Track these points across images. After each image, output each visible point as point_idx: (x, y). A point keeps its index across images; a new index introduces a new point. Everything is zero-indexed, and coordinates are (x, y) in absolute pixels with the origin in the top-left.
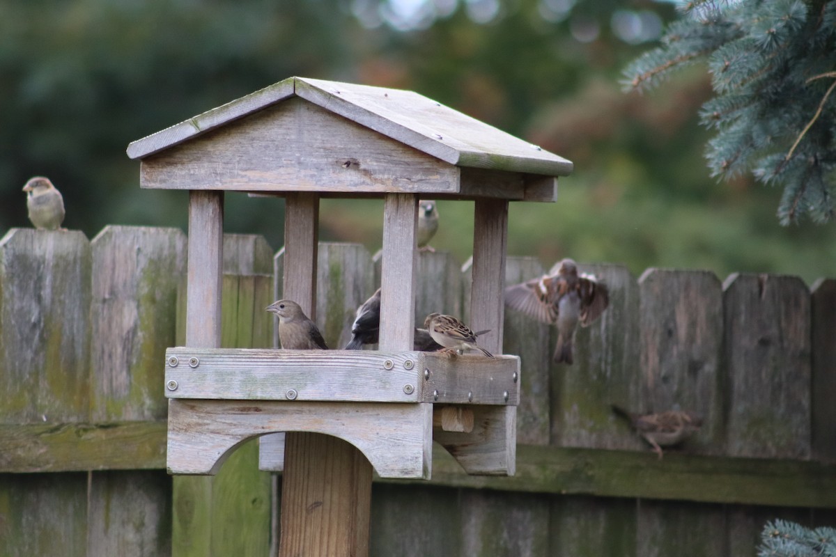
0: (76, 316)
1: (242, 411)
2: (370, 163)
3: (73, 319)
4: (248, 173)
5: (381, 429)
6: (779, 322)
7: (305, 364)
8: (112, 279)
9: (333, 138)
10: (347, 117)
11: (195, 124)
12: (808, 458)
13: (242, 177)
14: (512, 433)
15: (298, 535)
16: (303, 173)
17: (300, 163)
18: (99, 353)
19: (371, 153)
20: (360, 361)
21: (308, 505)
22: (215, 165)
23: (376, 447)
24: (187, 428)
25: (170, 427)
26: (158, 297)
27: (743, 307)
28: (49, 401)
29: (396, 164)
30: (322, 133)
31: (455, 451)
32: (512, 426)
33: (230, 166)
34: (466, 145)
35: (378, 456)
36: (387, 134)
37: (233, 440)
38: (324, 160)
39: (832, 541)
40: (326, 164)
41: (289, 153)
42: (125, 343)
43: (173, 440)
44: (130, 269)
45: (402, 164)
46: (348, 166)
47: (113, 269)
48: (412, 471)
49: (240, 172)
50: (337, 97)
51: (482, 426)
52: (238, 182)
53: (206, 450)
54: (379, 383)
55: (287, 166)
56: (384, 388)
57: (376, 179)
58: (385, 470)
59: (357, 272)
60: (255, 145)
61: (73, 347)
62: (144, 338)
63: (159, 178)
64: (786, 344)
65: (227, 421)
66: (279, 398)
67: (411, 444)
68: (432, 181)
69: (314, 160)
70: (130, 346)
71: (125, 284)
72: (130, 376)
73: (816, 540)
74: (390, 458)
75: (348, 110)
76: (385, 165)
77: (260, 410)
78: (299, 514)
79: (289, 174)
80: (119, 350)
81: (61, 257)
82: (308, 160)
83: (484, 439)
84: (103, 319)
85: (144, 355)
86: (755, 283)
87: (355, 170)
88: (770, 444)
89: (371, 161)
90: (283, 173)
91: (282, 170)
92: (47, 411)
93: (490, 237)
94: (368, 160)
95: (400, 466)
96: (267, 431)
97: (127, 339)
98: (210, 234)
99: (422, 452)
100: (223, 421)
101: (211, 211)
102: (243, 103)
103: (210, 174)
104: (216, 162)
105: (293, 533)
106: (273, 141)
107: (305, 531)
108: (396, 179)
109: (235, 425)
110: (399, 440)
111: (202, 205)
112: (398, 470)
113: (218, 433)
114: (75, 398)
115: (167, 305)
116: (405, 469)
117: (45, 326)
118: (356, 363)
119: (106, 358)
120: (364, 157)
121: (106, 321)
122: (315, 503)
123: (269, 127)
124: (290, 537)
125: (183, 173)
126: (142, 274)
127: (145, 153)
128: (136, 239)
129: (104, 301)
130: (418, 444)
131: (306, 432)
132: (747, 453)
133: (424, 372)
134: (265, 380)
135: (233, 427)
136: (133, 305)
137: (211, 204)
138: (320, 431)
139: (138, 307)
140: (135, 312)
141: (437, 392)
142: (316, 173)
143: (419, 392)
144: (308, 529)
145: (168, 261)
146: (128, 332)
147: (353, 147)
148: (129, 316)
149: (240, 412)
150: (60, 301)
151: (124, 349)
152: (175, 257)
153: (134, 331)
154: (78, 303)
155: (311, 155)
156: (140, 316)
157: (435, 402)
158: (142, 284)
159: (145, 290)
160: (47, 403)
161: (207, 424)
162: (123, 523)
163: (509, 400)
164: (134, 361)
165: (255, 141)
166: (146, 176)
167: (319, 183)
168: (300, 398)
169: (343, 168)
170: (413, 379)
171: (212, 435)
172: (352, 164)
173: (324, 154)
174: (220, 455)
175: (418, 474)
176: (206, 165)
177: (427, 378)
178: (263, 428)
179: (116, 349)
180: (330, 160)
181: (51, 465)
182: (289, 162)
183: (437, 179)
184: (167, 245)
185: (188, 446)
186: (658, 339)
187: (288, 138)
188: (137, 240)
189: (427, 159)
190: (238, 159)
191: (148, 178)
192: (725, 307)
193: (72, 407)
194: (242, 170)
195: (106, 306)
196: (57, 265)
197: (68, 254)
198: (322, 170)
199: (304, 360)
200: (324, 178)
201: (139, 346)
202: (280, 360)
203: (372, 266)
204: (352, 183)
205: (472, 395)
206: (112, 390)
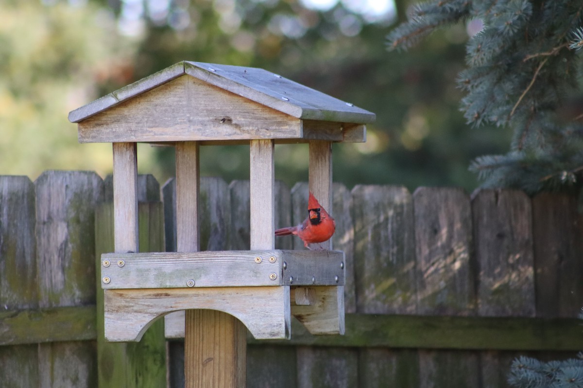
0: (25, 234)
1: (156, 296)
2: (239, 119)
3: (23, 237)
4: (154, 129)
5: (254, 305)
6: (510, 221)
7: (199, 261)
8: (49, 208)
9: (213, 103)
10: (222, 87)
11: (116, 96)
12: (534, 315)
13: (150, 132)
14: (342, 305)
15: (197, 382)
16: (192, 128)
17: (190, 121)
18: (42, 260)
19: (240, 112)
20: (239, 258)
21: (204, 361)
22: (130, 125)
23: (252, 318)
24: (118, 309)
25: (106, 309)
26: (82, 218)
27: (485, 212)
28: (9, 295)
29: (258, 119)
30: (204, 99)
31: (303, 319)
32: (342, 300)
33: (141, 125)
34: (305, 104)
35: (253, 324)
36: (251, 98)
37: (151, 317)
38: (207, 119)
39: (560, 370)
40: (208, 121)
41: (182, 114)
42: (59, 252)
43: (108, 318)
44: (61, 199)
45: (262, 119)
46: (224, 122)
47: (49, 201)
48: (277, 334)
49: (148, 129)
50: (215, 74)
51: (321, 301)
52: (147, 136)
53: (132, 324)
54: (252, 273)
55: (181, 123)
56: (256, 276)
57: (244, 131)
58: (258, 334)
59: (218, 197)
60: (158, 110)
61: (24, 257)
62: (73, 248)
63: (91, 135)
64: (515, 237)
65: (146, 304)
66: (182, 286)
67: (276, 315)
68: (284, 130)
69: (200, 118)
70: (63, 254)
71: (58, 210)
72: (64, 275)
73: (548, 370)
74: (262, 325)
75: (222, 83)
76: (250, 120)
77: (169, 295)
78: (197, 367)
79: (182, 129)
80: (56, 257)
81: (14, 193)
82: (195, 119)
83: (322, 310)
84: (44, 236)
85: (73, 261)
86: (493, 195)
87: (229, 124)
88: (507, 307)
89: (240, 118)
90: (178, 128)
91: (177, 127)
92: (7, 302)
93: (321, 168)
94: (238, 117)
95: (269, 330)
96: (174, 309)
97: (61, 249)
98: (128, 173)
99: (284, 320)
100: (143, 303)
101: (128, 156)
102: (148, 81)
103: (127, 131)
104: (131, 123)
105: (193, 381)
106: (171, 106)
107: (202, 379)
108: (258, 130)
109: (151, 306)
110: (267, 312)
111: (122, 153)
112: (268, 333)
113: (140, 312)
114: (27, 292)
115: (88, 224)
116: (273, 333)
117: (4, 242)
118: (236, 259)
119: (47, 263)
120: (235, 115)
121: (46, 237)
122: (208, 359)
123: (167, 96)
124: (191, 384)
125: (108, 131)
126: (70, 203)
127: (81, 118)
128: (64, 179)
129: (44, 223)
130: (281, 315)
131: (200, 310)
132: (492, 313)
133: (283, 264)
134: (171, 274)
135: (150, 308)
136: (64, 225)
137: (128, 152)
138: (211, 308)
139: (68, 226)
140: (66, 230)
141: (292, 278)
142: (201, 128)
143: (280, 278)
144: (204, 377)
145: (88, 193)
146: (62, 245)
147: (227, 108)
148: (61, 233)
149: (155, 297)
150: (14, 224)
151: (59, 256)
152: (92, 190)
153: (66, 243)
154: (26, 225)
155: (197, 114)
156: (69, 233)
157: (292, 285)
158: (70, 211)
159: (72, 214)
160: (7, 296)
161: (133, 306)
162: (64, 379)
163: (339, 282)
164: (67, 265)
165: (157, 107)
166: (81, 134)
167: (204, 134)
168: (197, 285)
169: (220, 123)
170: (276, 268)
171: (136, 314)
172: (227, 120)
173: (206, 114)
174: (142, 328)
175: (282, 336)
176: (124, 125)
177: (285, 268)
178: (171, 307)
179: (54, 256)
180: (211, 118)
181: (12, 340)
182: (182, 121)
183: (287, 129)
184: (86, 182)
185: (119, 322)
186: (427, 236)
187: (181, 103)
188: (66, 179)
189: (279, 115)
190: (146, 119)
191: (83, 135)
192: (472, 213)
193: (25, 298)
194: (149, 127)
195: (46, 226)
196: (10, 200)
197: (18, 192)
198: (205, 125)
199: (199, 259)
200: (208, 131)
201: (70, 254)
202: (182, 259)
203: (229, 192)
204: (227, 133)
205: (315, 279)
206: (52, 286)
